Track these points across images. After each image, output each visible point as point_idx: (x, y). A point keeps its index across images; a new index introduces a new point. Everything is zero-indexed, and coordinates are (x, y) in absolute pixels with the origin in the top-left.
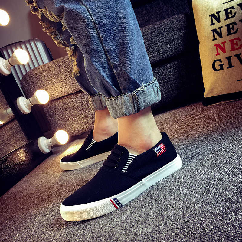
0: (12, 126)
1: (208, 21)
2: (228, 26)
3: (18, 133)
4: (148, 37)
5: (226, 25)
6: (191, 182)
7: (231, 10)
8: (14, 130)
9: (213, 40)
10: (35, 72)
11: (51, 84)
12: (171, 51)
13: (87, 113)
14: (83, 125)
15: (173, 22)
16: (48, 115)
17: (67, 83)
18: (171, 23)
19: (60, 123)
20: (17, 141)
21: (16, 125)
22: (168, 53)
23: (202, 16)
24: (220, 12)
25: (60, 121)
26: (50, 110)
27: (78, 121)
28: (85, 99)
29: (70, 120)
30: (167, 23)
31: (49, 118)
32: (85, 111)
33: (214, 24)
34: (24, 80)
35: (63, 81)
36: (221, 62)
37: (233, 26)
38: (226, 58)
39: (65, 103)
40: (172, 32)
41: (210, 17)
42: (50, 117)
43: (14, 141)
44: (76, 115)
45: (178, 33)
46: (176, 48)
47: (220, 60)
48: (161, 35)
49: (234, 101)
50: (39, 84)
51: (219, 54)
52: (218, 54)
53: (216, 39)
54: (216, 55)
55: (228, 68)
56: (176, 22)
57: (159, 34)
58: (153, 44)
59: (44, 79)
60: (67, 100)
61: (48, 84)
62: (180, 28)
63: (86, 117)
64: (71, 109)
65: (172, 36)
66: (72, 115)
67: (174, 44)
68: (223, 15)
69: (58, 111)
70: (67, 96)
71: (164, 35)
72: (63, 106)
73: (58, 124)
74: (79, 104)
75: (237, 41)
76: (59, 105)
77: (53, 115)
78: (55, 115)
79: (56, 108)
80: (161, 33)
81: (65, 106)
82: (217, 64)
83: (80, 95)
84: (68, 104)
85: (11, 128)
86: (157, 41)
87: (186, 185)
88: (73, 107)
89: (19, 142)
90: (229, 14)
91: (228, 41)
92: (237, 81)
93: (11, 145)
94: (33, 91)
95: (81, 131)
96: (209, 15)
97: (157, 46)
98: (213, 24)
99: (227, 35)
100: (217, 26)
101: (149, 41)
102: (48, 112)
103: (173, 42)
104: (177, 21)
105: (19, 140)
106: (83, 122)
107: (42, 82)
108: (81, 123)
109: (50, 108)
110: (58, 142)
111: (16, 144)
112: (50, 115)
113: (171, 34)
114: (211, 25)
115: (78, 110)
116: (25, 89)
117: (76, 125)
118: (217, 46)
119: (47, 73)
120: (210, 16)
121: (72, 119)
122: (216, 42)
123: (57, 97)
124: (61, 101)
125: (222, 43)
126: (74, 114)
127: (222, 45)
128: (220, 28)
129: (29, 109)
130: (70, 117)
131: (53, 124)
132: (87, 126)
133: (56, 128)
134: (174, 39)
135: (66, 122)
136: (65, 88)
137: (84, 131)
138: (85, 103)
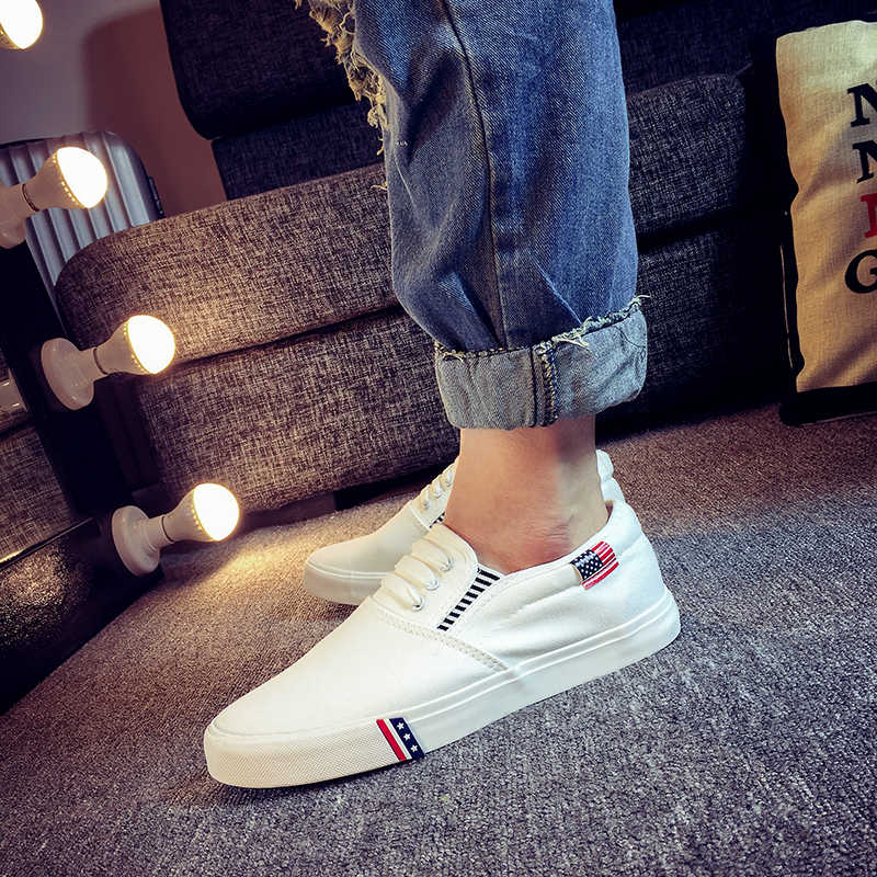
3: (21, 487)
10: (120, 248)
11: (184, 299)
12: (665, 206)
13: (316, 426)
14: (295, 470)
15: (678, 99)
16: (154, 421)
17: (247, 302)
18: (670, 100)
19: (201, 458)
20: (13, 518)
21: (18, 453)
25: (202, 451)
26: (164, 404)
27: (275, 454)
28: (311, 370)
29: (246, 446)
30: (658, 101)
31: (158, 436)
32: (309, 417)
34: (73, 276)
35: (235, 294)
39: (229, 381)
40: (672, 135)
42: (163, 432)
44: (269, 429)
45: (697, 141)
46: (684, 199)
50: (132, 294)
56: (691, 99)
59: (154, 277)
60: (238, 367)
61: (170, 300)
63: (311, 439)
64: (257, 403)
65: (673, 150)
66: (255, 429)
67: (677, 182)
69: (197, 409)
70: (240, 351)
71: (642, 144)
72: (223, 388)
73: (191, 462)
74: (287, 388)
76: (204, 383)
77: (179, 422)
78: (186, 423)
79: (190, 398)
81: (230, 391)
83: (294, 352)
84: (242, 383)
88: (262, 397)
89: (22, 525)
94: (103, 321)
95: (283, 493)
98: (859, 121)
102: (158, 411)
103: (674, 172)
104: (694, 95)
105: (24, 514)
106: (294, 459)
107: (145, 288)
108: (285, 464)
109: (168, 396)
111: (9, 532)
112: (163, 422)
113: (669, 143)
114: (853, 125)
115: (282, 411)
116: (74, 310)
117: (266, 469)
119: (172, 256)
121: (254, 445)
123: (203, 354)
124: (213, 370)
126: (262, 423)
129: (86, 391)
130: (244, 438)
131: (171, 459)
132: (311, 474)
133: (183, 475)
134: (680, 161)
135: (228, 454)
136: (239, 323)
137: (296, 494)
138: (313, 385)
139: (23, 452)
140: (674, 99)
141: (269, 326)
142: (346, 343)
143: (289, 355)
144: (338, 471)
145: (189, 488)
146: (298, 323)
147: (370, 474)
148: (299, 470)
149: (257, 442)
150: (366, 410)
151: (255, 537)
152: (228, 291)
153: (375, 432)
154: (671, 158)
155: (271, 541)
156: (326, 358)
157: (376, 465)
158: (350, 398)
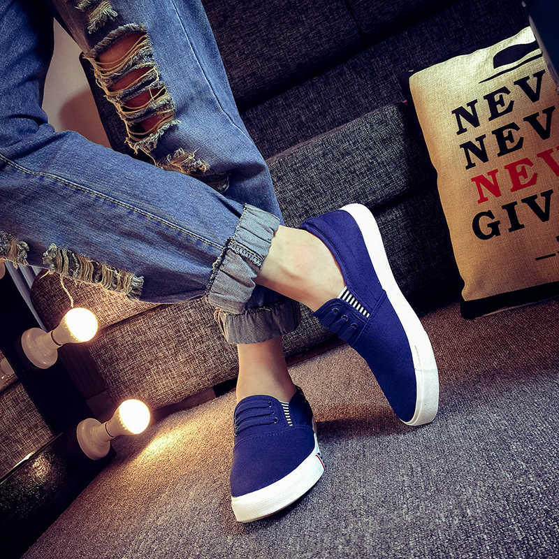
0: (18, 395)
1: (450, 123)
2: (498, 133)
3: (31, 411)
4: (317, 166)
5: (493, 132)
7: (501, 96)
8: (21, 404)
9: (467, 168)
12: (374, 192)
13: (192, 352)
14: (184, 379)
15: (371, 126)
16: (99, 362)
18: (366, 127)
19: (129, 380)
20: (30, 429)
22: (367, 197)
23: (435, 113)
24: (476, 101)
25: (129, 375)
26: (103, 351)
27: (171, 371)
28: (183, 319)
29: (153, 370)
30: (359, 129)
31: (103, 370)
32: (187, 347)
33: (466, 130)
34: (38, 288)
36: (492, 217)
37: (510, 132)
38: (504, 207)
39: (137, 333)
40: (371, 149)
41: (454, 114)
42: (105, 367)
43: (25, 429)
44: (165, 357)
45: (387, 150)
46: (385, 186)
47: (489, 214)
48: (348, 158)
51: (486, 199)
52: (483, 199)
53: (474, 165)
54: (479, 202)
55: (511, 230)
56: (379, 125)
57: (343, 156)
58: (330, 179)
60: (141, 324)
63: (190, 360)
64: (155, 343)
65: (373, 158)
66: (157, 359)
67: (379, 176)
68: (483, 110)
69: (122, 351)
70: (141, 314)
71: (354, 158)
72: (134, 337)
73: (124, 383)
74: (171, 332)
75: (523, 168)
76: (124, 336)
77: (113, 361)
78: (117, 360)
79: (117, 346)
80: (346, 152)
81: (139, 339)
82: (484, 222)
83: (172, 310)
84: (145, 333)
85: (15, 400)
86: (338, 172)
88: (157, 339)
89: (36, 432)
90: (499, 106)
91: (503, 169)
92: (537, 259)
93: (17, 441)
94: (59, 311)
95: (180, 393)
96: (451, 111)
97: (340, 184)
98: (462, 130)
99: (499, 155)
100: (472, 134)
101: (320, 173)
102: (100, 356)
103: (376, 171)
104: (381, 122)
105: (36, 426)
106: (182, 373)
108: (179, 376)
109: (104, 346)
110: (127, 430)
111: (29, 437)
112: (104, 362)
113: (370, 154)
114: (458, 133)
115: (170, 346)
116: (42, 307)
117: (167, 381)
118: (479, 180)
120: (453, 112)
121: (158, 368)
122: (474, 172)
123: (118, 320)
124: (127, 327)
125: (489, 174)
126: (161, 354)
127: (490, 178)
128: (480, 139)
129: (53, 355)
130: (152, 364)
131: (112, 383)
132: (194, 380)
133: (121, 392)
134: (379, 164)
135: (144, 375)
137: (188, 393)
138: (186, 328)
140: (368, 125)
143: (168, 312)
144: (210, 376)
145: (125, 398)
148: (187, 379)
149: (159, 366)
151: (168, 421)
153: (227, 350)
154: (372, 163)
156: (191, 311)
157: (232, 369)
158: (209, 333)
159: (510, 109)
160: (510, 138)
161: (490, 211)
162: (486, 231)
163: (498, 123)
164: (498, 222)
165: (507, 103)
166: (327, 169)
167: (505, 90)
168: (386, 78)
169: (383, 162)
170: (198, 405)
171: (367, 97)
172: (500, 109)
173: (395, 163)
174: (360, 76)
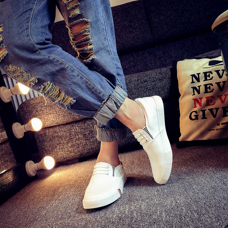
0: (3, 148)
1: (189, 79)
2: (206, 86)
3: (7, 155)
4: (134, 83)
5: (204, 85)
6: (166, 217)
7: (209, 74)
8: (4, 151)
9: (193, 95)
10: (32, 102)
11: (45, 114)
13: (74, 143)
15: (156, 74)
16: (38, 140)
17: (59, 115)
18: (154, 74)
20: (5, 162)
21: (7, 147)
24: (200, 73)
25: (48, 148)
27: (64, 149)
28: (73, 130)
29: (58, 147)
30: (152, 74)
31: (39, 144)
32: (73, 141)
33: (194, 82)
34: (21, 108)
35: (57, 113)
36: (197, 113)
37: (210, 86)
38: (202, 111)
39: (55, 132)
40: (155, 81)
45: (160, 83)
48: (146, 83)
49: (204, 147)
50: (34, 112)
51: (196, 107)
53: (195, 94)
54: (194, 107)
55: (202, 119)
58: (138, 89)
59: (39, 109)
60: (57, 129)
61: (42, 114)
62: (162, 79)
63: (73, 146)
64: (61, 137)
66: (60, 143)
68: (202, 76)
69: (47, 138)
72: (53, 134)
73: (45, 150)
74: (68, 134)
75: (211, 99)
76: (49, 132)
77: (43, 141)
78: (45, 141)
80: (146, 81)
81: (55, 134)
82: (193, 114)
83: (70, 126)
84: (58, 133)
86: (142, 87)
87: (162, 219)
88: (62, 136)
89: (7, 163)
90: (208, 77)
91: (205, 98)
92: (209, 130)
95: (66, 158)
96: (190, 75)
97: (141, 92)
99: (204, 93)
101: (135, 86)
102: (39, 138)
103: (155, 90)
104: (160, 73)
105: (7, 161)
106: (69, 150)
107: (37, 111)
108: (67, 151)
109: (41, 135)
111: (4, 165)
112: (40, 141)
113: (154, 83)
114: (191, 83)
115: (67, 139)
116: (21, 115)
117: (62, 152)
118: (195, 100)
119: (43, 104)
122: (194, 97)
123: (49, 126)
124: (51, 129)
125: (199, 98)
126: (62, 142)
127: (199, 100)
128: (199, 87)
129: (22, 134)
130: (58, 145)
131: (41, 149)
132: (73, 154)
133: (43, 153)
134: (156, 87)
135: (54, 149)
136: (57, 119)
137: (69, 158)
138: (74, 134)
139: (8, 147)
141: (64, 120)
142: (81, 124)
143: (68, 127)
144: (79, 153)
145: (44, 156)
146: (71, 120)
147: (86, 154)
148: (70, 153)
149: (61, 146)
150: (85, 140)
151: (59, 168)
152: (55, 112)
153: (87, 145)
154: (154, 86)
155: (62, 170)
156: (77, 128)
157: (88, 152)
158: (82, 137)
159: (211, 79)
160: (209, 88)
161: (196, 111)
162: (193, 117)
163: (206, 82)
164: (198, 115)
165: (211, 77)
166: (138, 85)
167: (211, 72)
168: (160, 58)
169: (158, 87)
170: (71, 164)
171: (151, 64)
172: (208, 78)
173: (162, 88)
174: (150, 56)
